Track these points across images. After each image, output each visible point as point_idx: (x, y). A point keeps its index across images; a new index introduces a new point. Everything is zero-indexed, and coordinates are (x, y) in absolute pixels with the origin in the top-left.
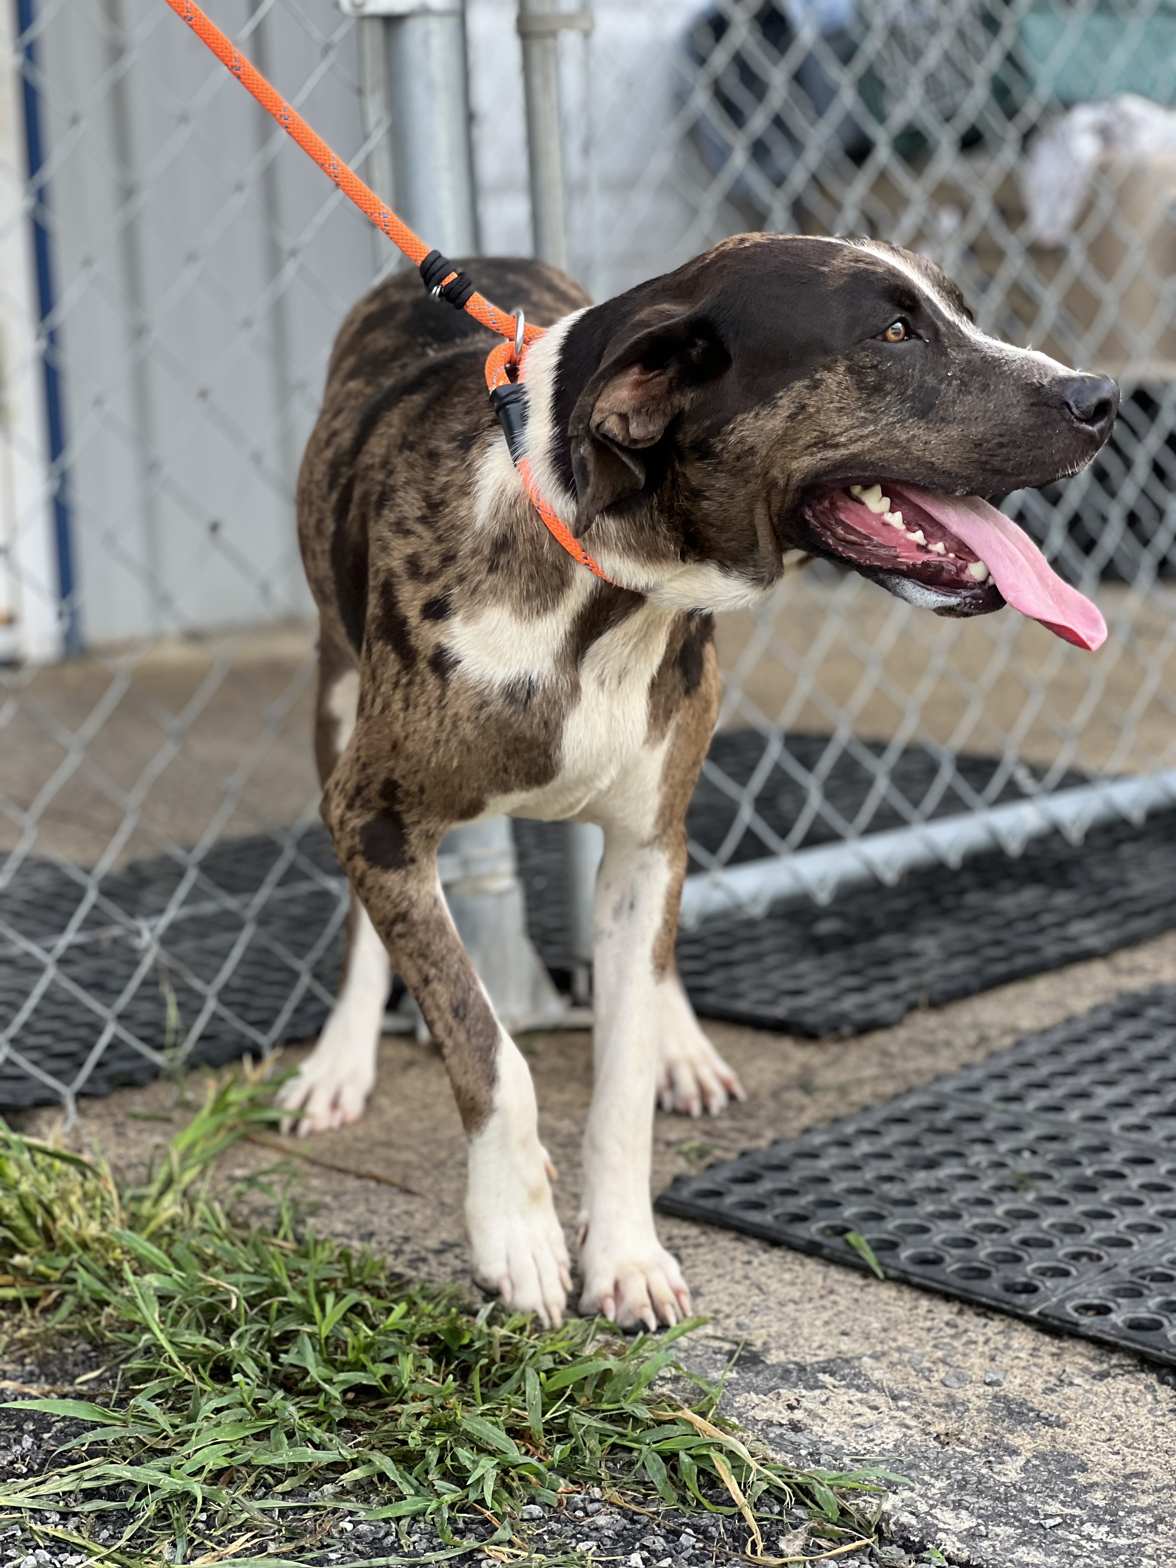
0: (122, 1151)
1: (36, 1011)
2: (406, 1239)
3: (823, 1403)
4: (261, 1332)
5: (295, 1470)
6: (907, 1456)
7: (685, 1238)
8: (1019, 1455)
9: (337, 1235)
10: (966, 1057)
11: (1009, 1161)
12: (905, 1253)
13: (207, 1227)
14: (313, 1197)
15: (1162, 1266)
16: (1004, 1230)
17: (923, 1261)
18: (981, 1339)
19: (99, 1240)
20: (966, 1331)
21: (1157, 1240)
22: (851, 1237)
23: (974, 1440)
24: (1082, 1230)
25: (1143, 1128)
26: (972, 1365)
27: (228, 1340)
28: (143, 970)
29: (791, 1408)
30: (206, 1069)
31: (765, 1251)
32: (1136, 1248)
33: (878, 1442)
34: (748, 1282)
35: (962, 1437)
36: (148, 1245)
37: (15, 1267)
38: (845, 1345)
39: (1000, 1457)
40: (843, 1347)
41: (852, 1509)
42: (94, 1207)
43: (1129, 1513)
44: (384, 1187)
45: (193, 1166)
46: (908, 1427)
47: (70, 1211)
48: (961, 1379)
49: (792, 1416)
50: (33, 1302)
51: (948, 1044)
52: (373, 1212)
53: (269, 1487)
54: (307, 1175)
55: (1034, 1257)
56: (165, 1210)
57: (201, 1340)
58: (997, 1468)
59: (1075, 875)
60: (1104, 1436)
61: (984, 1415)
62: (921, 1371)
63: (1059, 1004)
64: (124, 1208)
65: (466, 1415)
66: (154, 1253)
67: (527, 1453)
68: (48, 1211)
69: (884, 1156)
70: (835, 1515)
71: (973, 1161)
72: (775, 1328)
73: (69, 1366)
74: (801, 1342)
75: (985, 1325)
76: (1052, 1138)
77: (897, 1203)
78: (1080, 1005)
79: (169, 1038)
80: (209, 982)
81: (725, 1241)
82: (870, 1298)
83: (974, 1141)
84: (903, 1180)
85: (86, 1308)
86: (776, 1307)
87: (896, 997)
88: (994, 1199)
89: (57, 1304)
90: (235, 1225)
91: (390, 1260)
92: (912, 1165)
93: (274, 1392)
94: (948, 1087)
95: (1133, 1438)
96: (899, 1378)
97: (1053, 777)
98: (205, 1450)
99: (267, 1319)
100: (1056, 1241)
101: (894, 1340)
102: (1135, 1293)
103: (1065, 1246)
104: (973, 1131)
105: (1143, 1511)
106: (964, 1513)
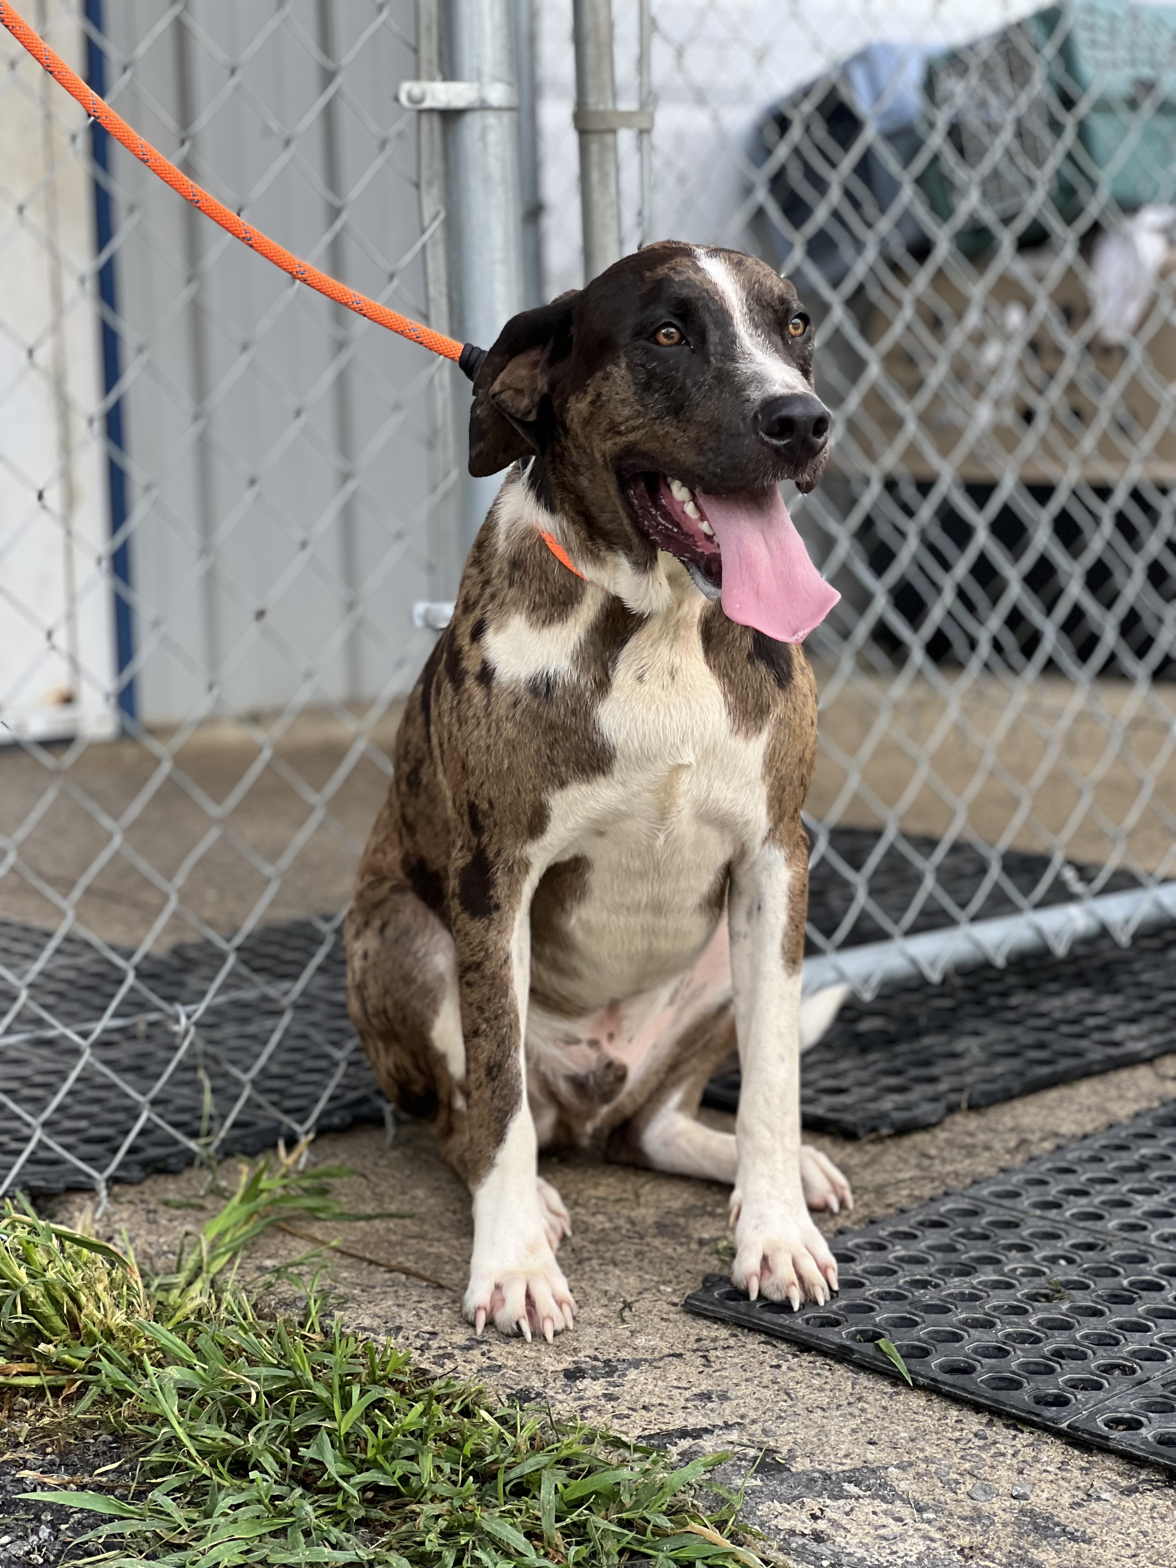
0: (152, 1238)
1: (71, 1093)
2: (434, 1334)
3: (847, 1514)
4: (281, 1427)
7: (715, 1340)
9: (364, 1329)
10: (1006, 1160)
11: (1045, 1269)
12: (935, 1362)
13: (232, 1318)
14: (342, 1290)
16: (1038, 1340)
17: (953, 1370)
18: (1010, 1451)
19: (125, 1329)
20: (995, 1443)
22: (882, 1343)
23: (998, 1555)
24: (1117, 1342)
26: (999, 1478)
27: (246, 1434)
28: (180, 1055)
29: (814, 1517)
30: (240, 1157)
31: (795, 1356)
32: (1169, 1361)
33: (901, 1554)
34: (776, 1387)
35: (987, 1551)
36: (172, 1337)
37: (40, 1355)
38: (872, 1454)
40: (870, 1457)
42: (121, 1296)
44: (413, 1280)
45: (225, 1253)
46: (932, 1540)
47: (97, 1300)
48: (988, 1492)
49: (815, 1526)
50: (56, 1391)
51: (987, 1147)
52: (401, 1306)
54: (338, 1267)
55: (1066, 1368)
56: (193, 1299)
57: (220, 1434)
60: (1130, 1552)
61: (1009, 1529)
62: (948, 1483)
63: (1102, 1109)
64: (149, 1297)
65: (485, 1515)
66: (179, 1345)
67: (546, 1555)
68: (74, 1299)
69: (919, 1261)
71: (1007, 1268)
72: (801, 1434)
73: (90, 1457)
74: (828, 1450)
75: (1015, 1437)
76: (1090, 1247)
77: (930, 1309)
78: (1122, 1111)
79: (204, 1125)
80: (246, 1069)
81: (753, 1343)
82: (900, 1406)
83: (1010, 1247)
84: (936, 1286)
85: (109, 1397)
86: (804, 1413)
87: (935, 1099)
88: (1029, 1308)
89: (81, 1393)
90: (261, 1316)
91: (415, 1355)
92: (946, 1272)
93: (293, 1489)
94: (984, 1191)
96: (925, 1489)
97: (1101, 879)
98: (221, 1547)
99: (287, 1413)
100: (1090, 1353)
101: (922, 1450)
102: (1165, 1408)
103: (1098, 1359)
104: (1009, 1238)
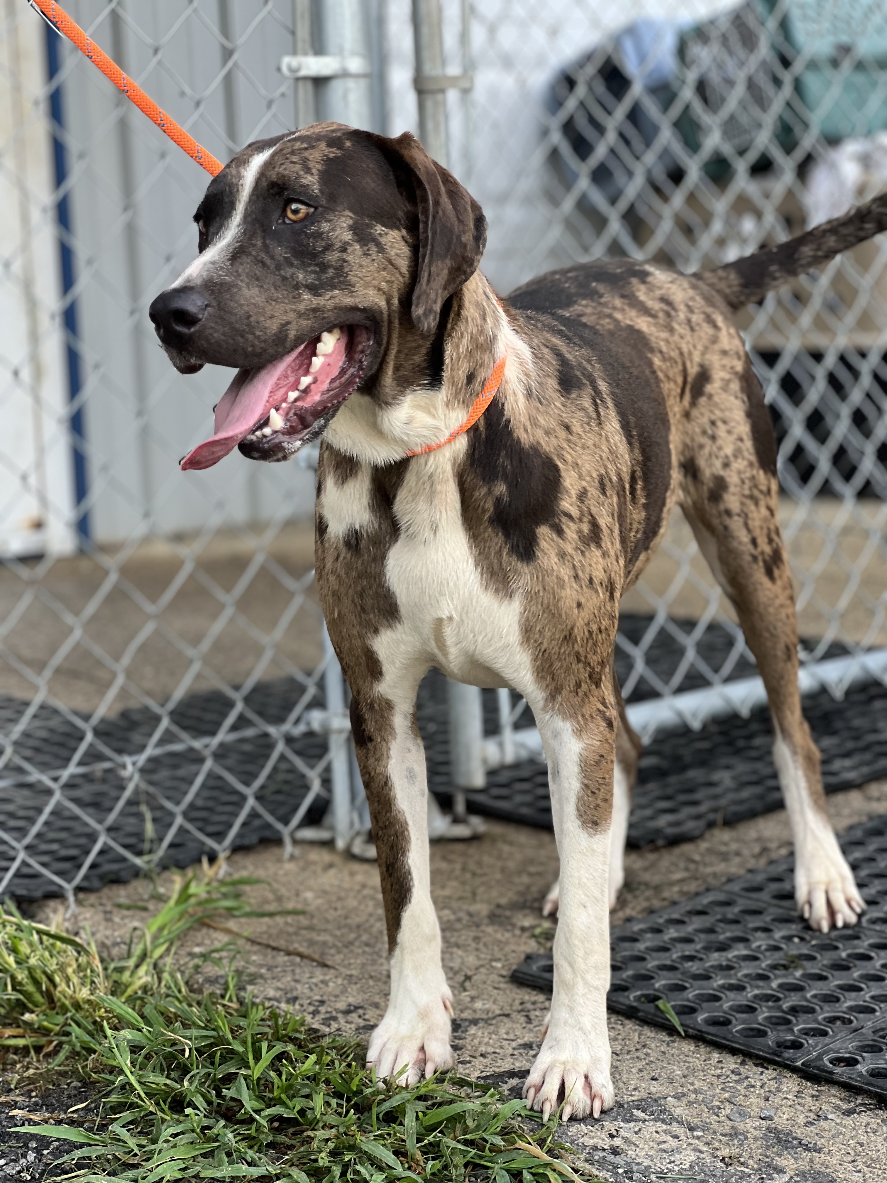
0: (108, 932)
1: (46, 823)
2: (322, 1002)
3: (636, 1133)
4: (209, 1074)
6: (700, 1174)
7: (534, 1003)
8: (785, 1173)
10: (751, 863)
11: (783, 945)
12: (701, 1017)
13: (170, 992)
14: (252, 969)
16: (778, 999)
17: (715, 1022)
18: (759, 1084)
19: (89, 1002)
20: (747, 1078)
22: (660, 1003)
23: (751, 1162)
24: (838, 1000)
25: (886, 921)
26: (751, 1104)
27: (182, 1080)
28: (127, 794)
29: (612, 1136)
30: (174, 869)
33: (678, 1163)
35: (742, 1160)
36: (125, 1007)
37: (25, 1022)
38: (655, 1088)
39: (770, 1175)
40: (653, 1090)
42: (85, 976)
44: (306, 961)
45: (164, 943)
46: (701, 1152)
47: (68, 980)
48: (743, 1115)
49: (612, 1143)
50: (38, 1049)
51: (738, 854)
52: (297, 981)
54: (249, 952)
56: (140, 978)
57: (162, 1080)
59: (838, 724)
60: (850, 1159)
61: (759, 1142)
62: (712, 1108)
64: (107, 977)
65: (363, 1139)
66: (130, 1013)
68: (51, 979)
69: (688, 940)
71: (754, 945)
73: (65, 1099)
74: (621, 1085)
75: (762, 1073)
77: (697, 977)
79: (146, 846)
80: (178, 803)
82: (674, 1051)
83: (757, 929)
84: (701, 959)
85: (78, 1054)
87: (698, 817)
88: (771, 975)
89: (56, 1051)
90: (192, 991)
91: (308, 1018)
92: (708, 948)
93: (218, 1121)
94: (736, 887)
95: (872, 1160)
96: (695, 1114)
97: (821, 649)
98: (165, 1165)
99: (213, 1064)
100: (817, 1008)
101: (692, 1084)
103: (824, 1013)
104: (754, 922)
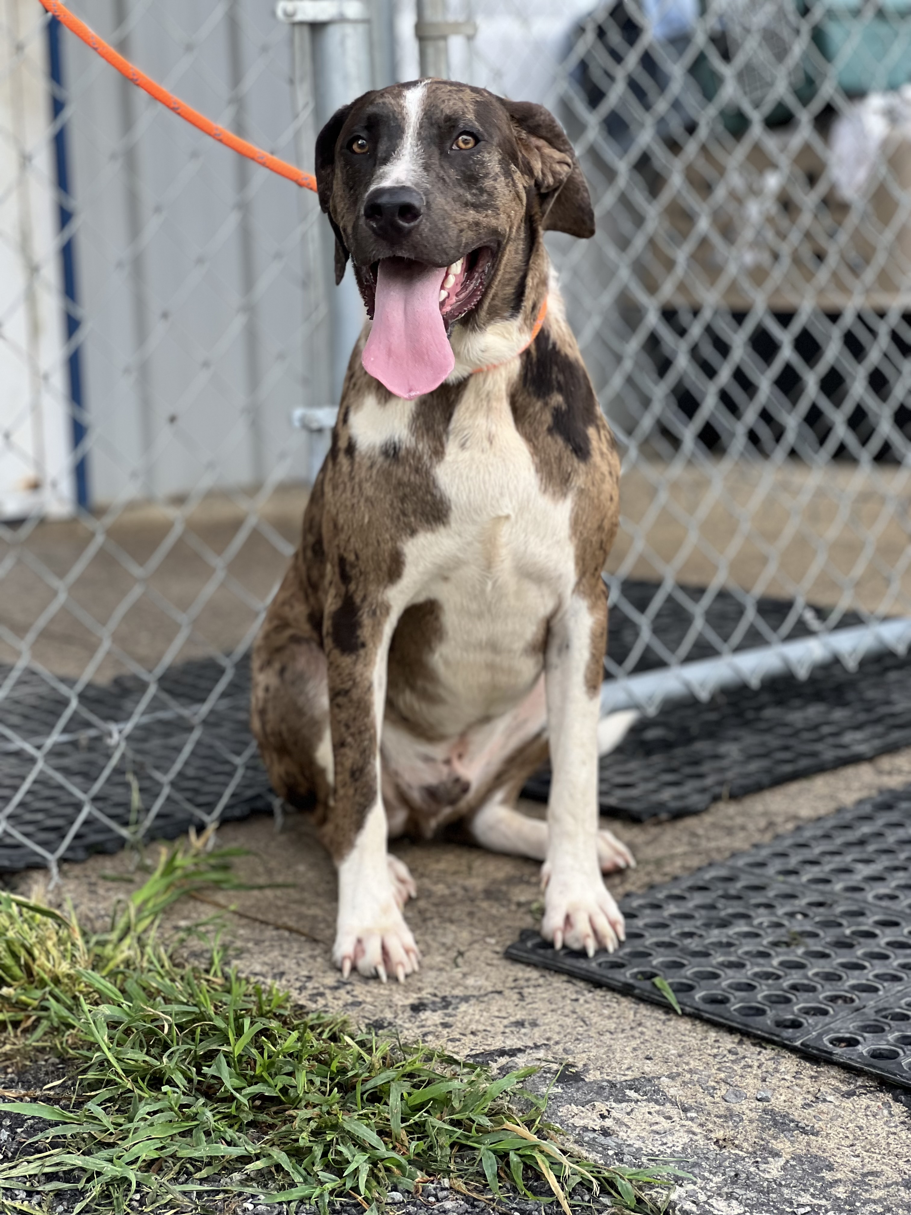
0: (92, 905)
1: (29, 792)
2: (310, 978)
3: (628, 1114)
4: (189, 1051)
5: (211, 1161)
6: (692, 1156)
7: (528, 980)
8: (781, 1156)
9: (256, 974)
10: (757, 838)
11: (786, 922)
12: (698, 995)
13: (152, 967)
14: (239, 944)
15: (901, 1008)
16: (778, 977)
17: (713, 1000)
18: (756, 1064)
19: (69, 976)
20: (744, 1057)
21: (898, 987)
22: (657, 981)
23: (745, 1145)
24: (840, 978)
25: (893, 898)
26: (747, 1085)
27: (161, 1057)
28: (114, 761)
29: (603, 1117)
30: (161, 841)
31: (590, 991)
32: (881, 993)
33: (670, 1145)
34: (575, 1016)
35: (736, 1142)
36: (105, 982)
37: (2, 997)
38: (649, 1067)
39: (765, 1158)
40: (647, 1069)
41: (646, 1199)
42: (66, 950)
43: (864, 1204)
44: (295, 936)
45: (147, 917)
46: (694, 1134)
47: (47, 953)
48: (738, 1095)
49: (603, 1123)
50: (16, 1024)
51: (743, 828)
52: (284, 956)
53: (189, 1174)
54: (236, 926)
55: (800, 999)
56: (123, 952)
57: (142, 1057)
58: (763, 1166)
59: (850, 696)
60: (848, 1142)
61: (755, 1125)
62: (707, 1089)
63: (832, 797)
64: (88, 951)
65: (346, 1118)
66: (110, 988)
67: (394, 1148)
68: (30, 953)
69: (688, 917)
70: (633, 1203)
71: (756, 922)
72: (594, 1052)
73: (41, 1076)
74: (614, 1064)
75: (759, 1053)
76: (821, 904)
77: (695, 954)
78: (849, 798)
79: (133, 816)
80: (166, 772)
81: (558, 982)
82: (671, 1030)
83: (758, 906)
84: (701, 936)
85: (56, 1029)
86: (596, 1036)
87: (703, 790)
88: (772, 953)
89: (34, 1026)
90: (175, 965)
91: (294, 994)
92: (708, 925)
93: (198, 1099)
94: (741, 862)
95: (871, 1144)
96: (689, 1094)
97: (834, 618)
98: (140, 1145)
99: (193, 1040)
100: (819, 987)
101: (687, 1064)
102: (877, 1029)
103: (826, 991)
104: (757, 898)
105: (875, 1202)
106: (734, 1203)
